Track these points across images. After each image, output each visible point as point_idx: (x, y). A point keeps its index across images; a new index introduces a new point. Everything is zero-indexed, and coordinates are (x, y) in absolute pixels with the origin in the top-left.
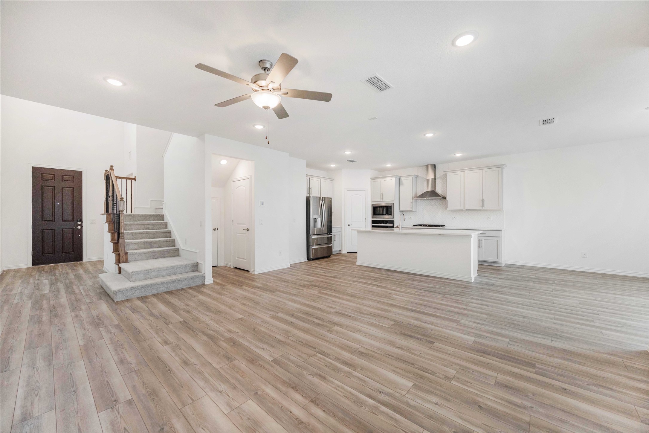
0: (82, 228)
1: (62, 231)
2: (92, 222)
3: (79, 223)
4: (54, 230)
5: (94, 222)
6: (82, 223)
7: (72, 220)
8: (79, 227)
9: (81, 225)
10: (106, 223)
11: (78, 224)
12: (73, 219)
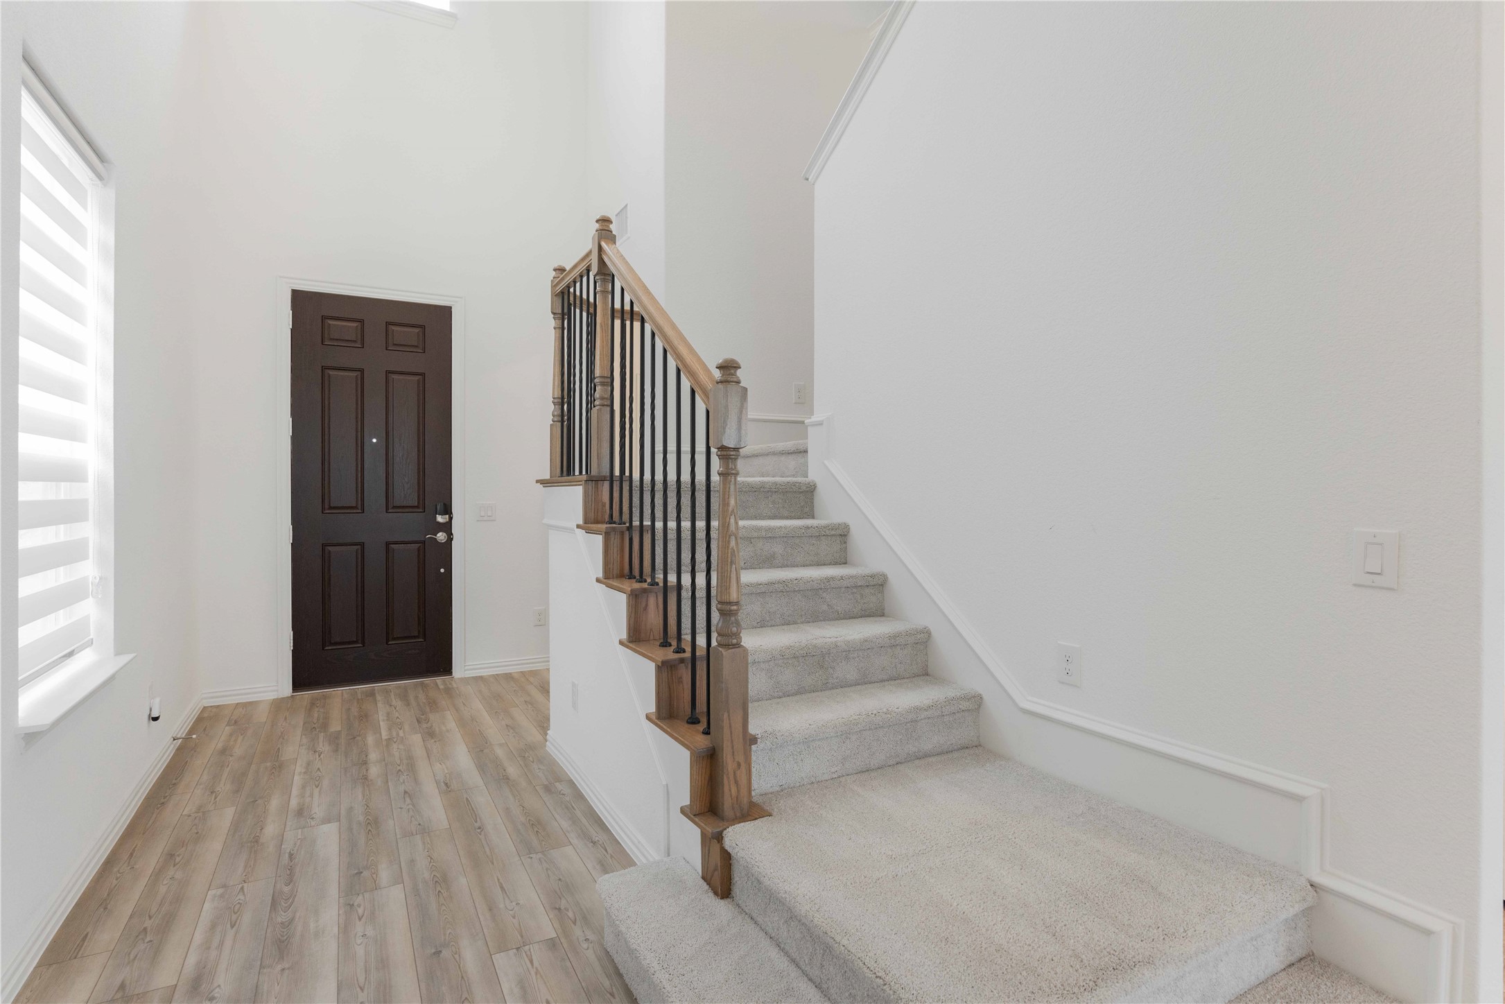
0: (450, 539)
1: (387, 552)
2: (483, 514)
3: (440, 519)
4: (362, 545)
5: (490, 514)
6: (451, 518)
7: (417, 507)
8: (441, 536)
9: (447, 527)
10: (578, 526)
11: (439, 523)
12: (420, 506)
